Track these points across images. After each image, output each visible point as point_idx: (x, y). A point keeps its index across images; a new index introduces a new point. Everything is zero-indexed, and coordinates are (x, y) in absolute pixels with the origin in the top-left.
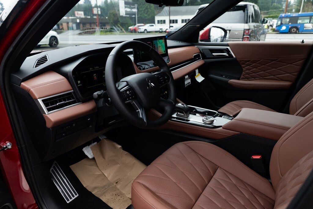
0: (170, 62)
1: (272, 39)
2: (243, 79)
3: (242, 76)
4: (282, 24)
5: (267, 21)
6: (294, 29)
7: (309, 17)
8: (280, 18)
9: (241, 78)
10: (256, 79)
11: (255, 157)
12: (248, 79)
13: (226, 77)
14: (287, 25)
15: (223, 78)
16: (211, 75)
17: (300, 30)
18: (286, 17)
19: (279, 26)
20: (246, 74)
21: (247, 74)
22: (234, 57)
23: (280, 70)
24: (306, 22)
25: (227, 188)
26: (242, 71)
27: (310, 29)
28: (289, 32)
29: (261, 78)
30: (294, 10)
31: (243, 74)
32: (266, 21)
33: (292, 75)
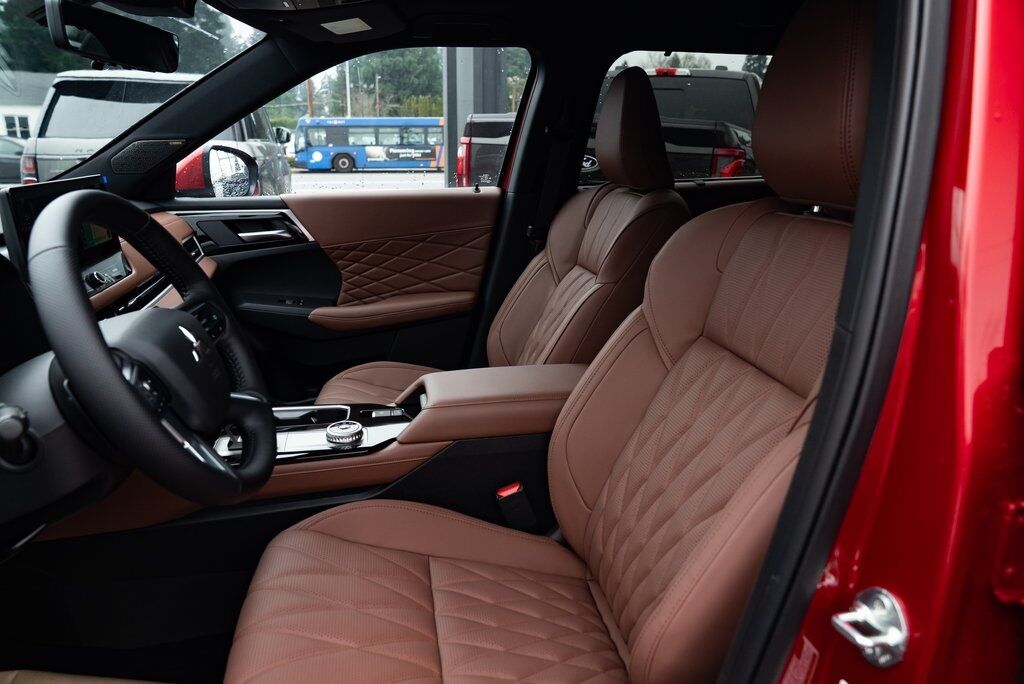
0: (134, 272)
1: (303, 187)
2: (345, 302)
3: (342, 294)
4: (308, 144)
5: (288, 136)
6: (345, 162)
7: (372, 130)
8: (301, 127)
9: (339, 301)
10: (384, 298)
11: (505, 494)
12: (360, 299)
13: (296, 303)
14: (325, 149)
15: (288, 309)
16: (246, 305)
17: (359, 163)
18: (318, 127)
19: (302, 150)
20: (352, 287)
21: (356, 285)
22: (311, 239)
23: (439, 264)
24: (369, 143)
25: (483, 599)
26: (340, 277)
27: (381, 159)
28: (332, 167)
29: (397, 292)
30: (327, 109)
31: (343, 288)
32: (285, 135)
33: (471, 273)
